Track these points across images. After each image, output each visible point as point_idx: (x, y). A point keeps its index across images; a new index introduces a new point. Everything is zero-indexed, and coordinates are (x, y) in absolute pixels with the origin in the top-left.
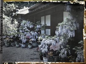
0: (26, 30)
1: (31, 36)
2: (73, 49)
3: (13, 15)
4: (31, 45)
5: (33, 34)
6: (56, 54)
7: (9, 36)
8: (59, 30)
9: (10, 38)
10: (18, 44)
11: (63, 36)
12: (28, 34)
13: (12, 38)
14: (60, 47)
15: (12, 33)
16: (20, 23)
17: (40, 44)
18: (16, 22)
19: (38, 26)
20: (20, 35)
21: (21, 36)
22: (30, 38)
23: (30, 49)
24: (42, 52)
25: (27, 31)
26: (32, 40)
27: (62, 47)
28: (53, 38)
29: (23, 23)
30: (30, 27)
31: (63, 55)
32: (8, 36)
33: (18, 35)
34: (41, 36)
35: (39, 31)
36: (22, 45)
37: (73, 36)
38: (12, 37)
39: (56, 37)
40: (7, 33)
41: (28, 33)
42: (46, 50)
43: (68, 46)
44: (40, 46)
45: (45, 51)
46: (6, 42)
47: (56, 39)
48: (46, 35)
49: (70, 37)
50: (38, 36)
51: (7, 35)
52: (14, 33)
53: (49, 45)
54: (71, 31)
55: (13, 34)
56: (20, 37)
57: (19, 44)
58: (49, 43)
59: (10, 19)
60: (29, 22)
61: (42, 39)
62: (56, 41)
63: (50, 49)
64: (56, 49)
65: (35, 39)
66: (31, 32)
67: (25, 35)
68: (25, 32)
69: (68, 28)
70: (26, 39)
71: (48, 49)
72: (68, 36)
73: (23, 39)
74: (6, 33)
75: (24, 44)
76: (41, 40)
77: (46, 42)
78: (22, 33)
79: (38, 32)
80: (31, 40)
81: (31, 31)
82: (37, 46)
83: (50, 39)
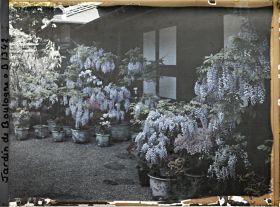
0: (89, 80)
1: (106, 102)
2: (259, 148)
3: (43, 27)
4: (106, 133)
5: (113, 92)
6: (198, 165)
7: (29, 101)
8: (208, 81)
9: (33, 109)
10: (59, 130)
11: (222, 101)
12: (96, 94)
13: (40, 109)
14: (213, 139)
15: (38, 90)
16: (69, 56)
17: (138, 128)
18: (54, 53)
19: (131, 67)
20: (69, 98)
21: (72, 101)
22: (103, 107)
23: (103, 146)
24: (147, 157)
25: (92, 85)
26: (111, 114)
27: (219, 141)
28: (187, 107)
29: (79, 55)
30: (104, 69)
31: (221, 168)
32: (24, 103)
33: (61, 97)
34: (144, 102)
35: (134, 84)
36: (76, 134)
37: (257, 100)
38: (37, 104)
39: (197, 106)
40: (20, 89)
41: (96, 89)
42: (162, 151)
43: (239, 137)
44: (139, 136)
45: (158, 155)
46: (17, 123)
47: (198, 111)
48: (162, 98)
49: (246, 104)
50: (131, 101)
51: (22, 98)
52: (45, 91)
53: (172, 134)
54: (252, 83)
55: (43, 95)
56: (67, 106)
57: (62, 129)
58: (171, 128)
59: (31, 41)
60: (101, 52)
61: (146, 111)
62: (198, 120)
63: (176, 150)
64: (198, 148)
65: (122, 112)
66: (107, 88)
67: (86, 98)
68: (85, 86)
69: (240, 71)
70: (90, 111)
71: (170, 147)
72: (242, 102)
73: (79, 113)
74: (17, 91)
75: (81, 128)
76: (144, 117)
77: (161, 124)
78: (76, 92)
79: (130, 88)
80: (105, 115)
81: (105, 84)
82: (129, 138)
83: (176, 114)
